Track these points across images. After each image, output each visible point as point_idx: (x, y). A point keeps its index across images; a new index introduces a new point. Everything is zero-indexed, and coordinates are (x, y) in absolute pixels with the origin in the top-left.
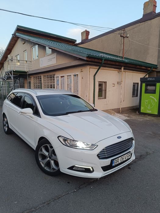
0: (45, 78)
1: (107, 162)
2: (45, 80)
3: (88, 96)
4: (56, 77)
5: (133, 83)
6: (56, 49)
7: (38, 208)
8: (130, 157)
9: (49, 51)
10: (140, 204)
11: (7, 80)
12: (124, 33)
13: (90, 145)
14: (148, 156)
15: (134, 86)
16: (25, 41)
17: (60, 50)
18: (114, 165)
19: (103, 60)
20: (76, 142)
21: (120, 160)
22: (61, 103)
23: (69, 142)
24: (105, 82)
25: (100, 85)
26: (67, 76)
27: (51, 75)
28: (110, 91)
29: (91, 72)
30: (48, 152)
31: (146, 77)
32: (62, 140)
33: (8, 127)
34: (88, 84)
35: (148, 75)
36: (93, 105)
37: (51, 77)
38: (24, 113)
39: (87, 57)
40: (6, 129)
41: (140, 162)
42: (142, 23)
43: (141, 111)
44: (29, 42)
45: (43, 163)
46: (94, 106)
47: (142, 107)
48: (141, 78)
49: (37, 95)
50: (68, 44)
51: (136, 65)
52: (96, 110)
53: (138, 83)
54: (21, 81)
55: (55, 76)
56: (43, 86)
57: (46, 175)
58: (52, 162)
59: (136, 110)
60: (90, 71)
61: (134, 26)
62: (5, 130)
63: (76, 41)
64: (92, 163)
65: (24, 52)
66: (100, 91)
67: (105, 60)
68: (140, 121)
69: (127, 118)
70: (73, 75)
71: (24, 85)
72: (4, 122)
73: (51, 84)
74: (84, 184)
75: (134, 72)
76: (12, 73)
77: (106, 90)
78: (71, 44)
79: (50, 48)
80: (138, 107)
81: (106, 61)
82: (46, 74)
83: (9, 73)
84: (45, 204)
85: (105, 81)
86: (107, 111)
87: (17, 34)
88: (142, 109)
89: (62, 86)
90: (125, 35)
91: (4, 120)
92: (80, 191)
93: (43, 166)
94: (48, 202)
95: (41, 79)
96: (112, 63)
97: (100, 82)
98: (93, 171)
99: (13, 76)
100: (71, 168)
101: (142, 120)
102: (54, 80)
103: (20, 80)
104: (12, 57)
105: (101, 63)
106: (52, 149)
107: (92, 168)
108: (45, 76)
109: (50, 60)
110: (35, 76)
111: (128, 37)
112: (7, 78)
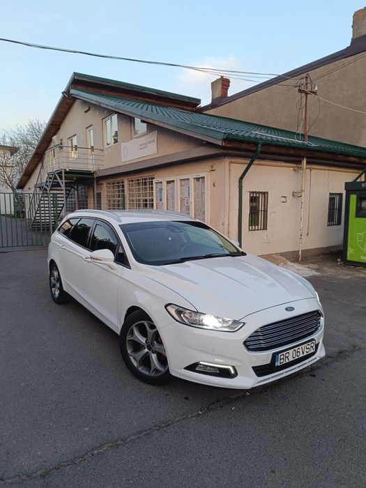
0: (132, 186)
1: (264, 357)
2: (132, 190)
3: (226, 224)
4: (156, 183)
5: (330, 194)
6: (156, 123)
7: (128, 440)
8: (312, 351)
9: (141, 127)
10: (331, 441)
11: (50, 190)
12: (307, 84)
13: (230, 323)
14: (356, 353)
15: (332, 200)
16: (89, 106)
17: (166, 126)
18: (278, 364)
19: (260, 146)
20: (202, 317)
21: (291, 354)
22: (170, 239)
23: (186, 317)
24: (264, 193)
25: (253, 199)
26: (181, 180)
27: (145, 179)
28: (276, 212)
29: (232, 172)
30: (145, 337)
31: (359, 180)
32: (173, 311)
33: (61, 288)
34: (227, 199)
35: (363, 176)
36: (237, 244)
37: (145, 184)
38: (97, 259)
39: (224, 140)
40: (57, 293)
41: (338, 364)
42: (348, 58)
43: (349, 259)
44: (98, 107)
45: (135, 359)
46: (240, 246)
47: (349, 248)
48: (346, 183)
49: (121, 224)
50: (183, 109)
51: (336, 153)
52: (243, 254)
53: (341, 195)
54: (80, 191)
55: (154, 181)
56: (127, 201)
57: (142, 384)
58: (154, 356)
59: (336, 254)
60: (231, 169)
61: (331, 66)
62: (53, 295)
63: (199, 101)
64: (233, 359)
65: (88, 131)
66: (254, 212)
67: (263, 145)
68: (344, 280)
69: (314, 273)
70: (194, 178)
71: (87, 201)
72: (52, 278)
73: (146, 198)
74: (218, 401)
75: (331, 168)
76: (63, 175)
77: (265, 211)
78: (189, 108)
79: (143, 121)
80: (342, 249)
81: (266, 148)
82: (135, 177)
83: (57, 175)
84: (142, 435)
85: (263, 191)
86: (268, 257)
87: (73, 91)
88: (351, 254)
89: (170, 202)
90: (309, 89)
91: (51, 275)
92: (210, 413)
93: (135, 364)
94: (148, 432)
95: (123, 186)
96: (279, 150)
97: (253, 192)
98: (236, 374)
99: (64, 181)
100: (193, 367)
101: (349, 277)
102: (152, 190)
103: (78, 191)
104: (61, 140)
105: (254, 152)
106: (154, 330)
107: (234, 367)
108: (132, 181)
109: (144, 146)
110: (111, 180)
111: (315, 93)
112: (53, 186)
